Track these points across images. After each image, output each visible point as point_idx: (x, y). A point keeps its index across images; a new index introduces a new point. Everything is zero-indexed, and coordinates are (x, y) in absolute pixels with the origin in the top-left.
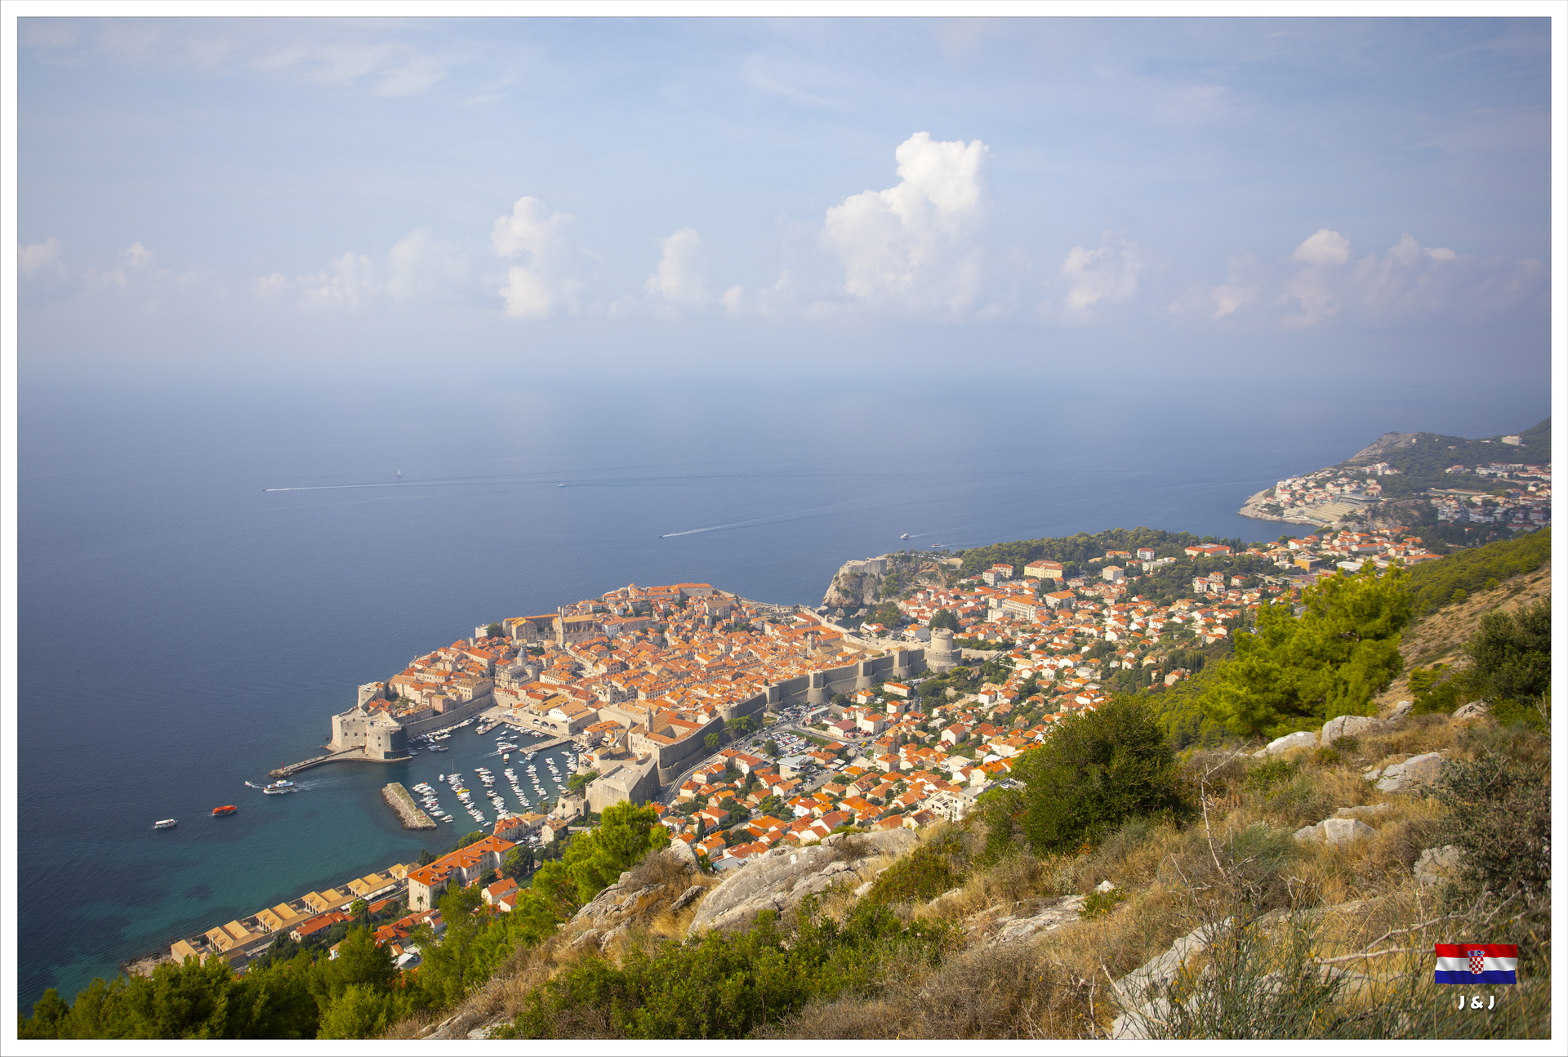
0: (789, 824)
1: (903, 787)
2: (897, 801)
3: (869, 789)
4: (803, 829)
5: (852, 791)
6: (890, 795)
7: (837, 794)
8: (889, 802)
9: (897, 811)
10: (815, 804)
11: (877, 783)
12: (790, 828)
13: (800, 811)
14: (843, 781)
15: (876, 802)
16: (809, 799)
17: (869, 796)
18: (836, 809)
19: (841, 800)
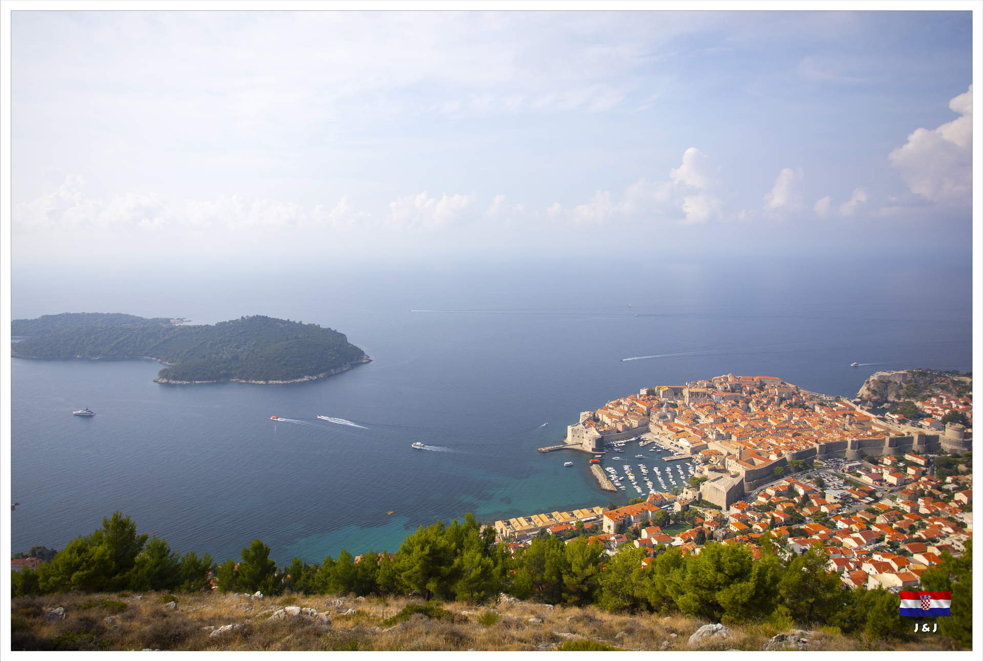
0: (834, 531)
1: (923, 526)
2: (919, 534)
3: (894, 521)
4: (845, 537)
5: (880, 520)
6: (913, 529)
7: (869, 520)
8: (913, 533)
9: (919, 539)
10: (853, 523)
11: (901, 518)
12: (835, 534)
13: (840, 525)
14: (876, 513)
15: (900, 530)
16: (848, 519)
17: (894, 526)
18: (869, 529)
19: (872, 524)
